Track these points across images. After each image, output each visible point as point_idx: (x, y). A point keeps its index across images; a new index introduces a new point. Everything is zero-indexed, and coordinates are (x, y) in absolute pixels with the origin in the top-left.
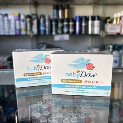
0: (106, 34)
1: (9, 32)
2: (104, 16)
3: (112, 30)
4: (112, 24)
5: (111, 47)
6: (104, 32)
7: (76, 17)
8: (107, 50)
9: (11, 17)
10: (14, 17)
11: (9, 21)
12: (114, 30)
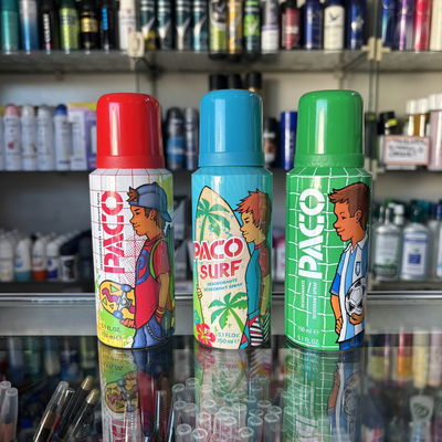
0: (382, 170)
1: (68, 162)
2: (373, 109)
3: (402, 155)
4: (401, 138)
5: (399, 209)
6: (375, 163)
7: (283, 115)
8: (387, 222)
9: (75, 115)
10: (86, 114)
11: (69, 126)
12: (409, 154)
